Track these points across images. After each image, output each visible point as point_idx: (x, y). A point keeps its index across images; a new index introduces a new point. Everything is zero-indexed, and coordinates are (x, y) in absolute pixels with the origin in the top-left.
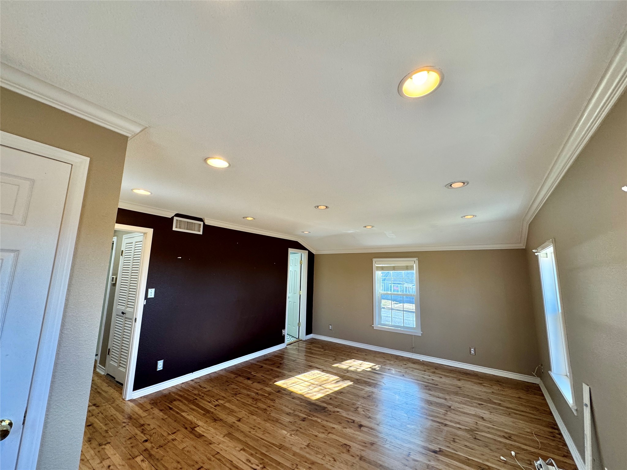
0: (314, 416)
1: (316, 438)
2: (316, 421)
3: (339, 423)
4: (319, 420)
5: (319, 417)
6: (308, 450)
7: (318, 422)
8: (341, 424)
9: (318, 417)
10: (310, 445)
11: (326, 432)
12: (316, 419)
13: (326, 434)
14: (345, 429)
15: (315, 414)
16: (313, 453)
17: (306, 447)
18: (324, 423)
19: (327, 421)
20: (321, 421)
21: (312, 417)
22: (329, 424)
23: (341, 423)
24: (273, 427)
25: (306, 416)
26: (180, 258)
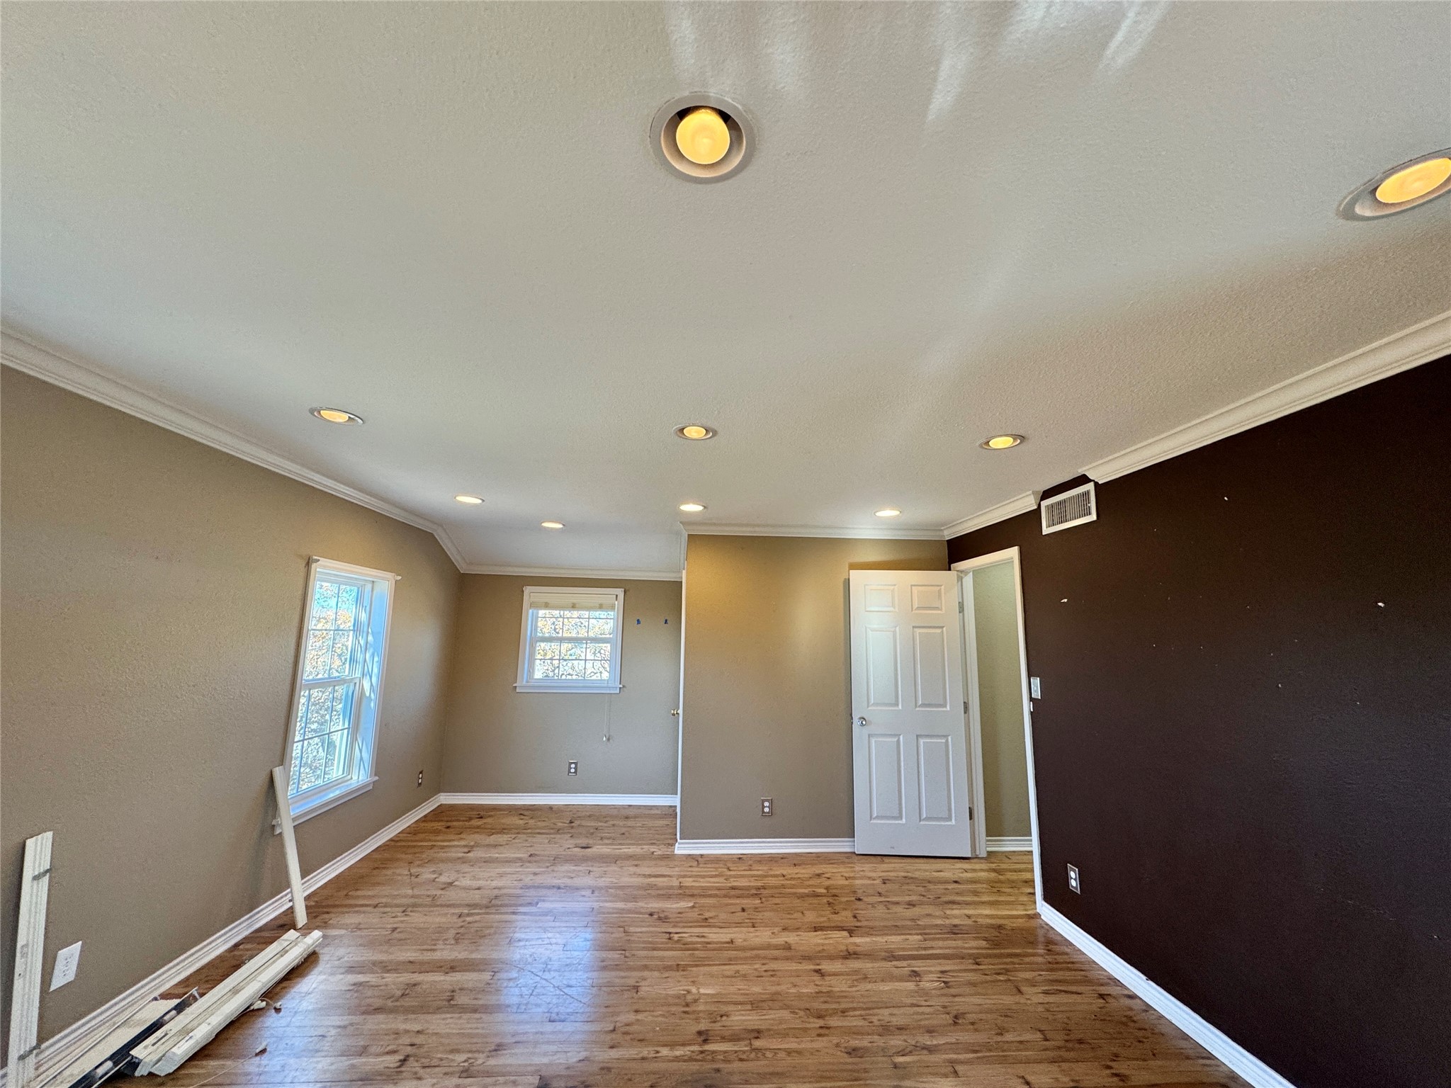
0: (691, 1059)
1: (636, 1007)
2: (672, 1045)
3: (609, 1069)
4: (665, 1052)
5: (673, 1061)
6: (631, 982)
7: (665, 1046)
8: (602, 1065)
9: (677, 1059)
10: (636, 990)
11: (623, 1029)
12: (678, 1053)
13: (618, 1024)
14: (581, 1058)
15: (694, 1067)
16: (617, 980)
17: (637, 984)
18: (646, 1051)
19: (643, 1059)
20: (658, 1052)
21: (693, 1052)
22: (633, 1052)
23: (602, 1069)
24: (739, 990)
25: (707, 1047)
26: (1066, 600)
